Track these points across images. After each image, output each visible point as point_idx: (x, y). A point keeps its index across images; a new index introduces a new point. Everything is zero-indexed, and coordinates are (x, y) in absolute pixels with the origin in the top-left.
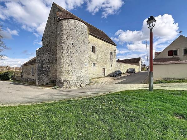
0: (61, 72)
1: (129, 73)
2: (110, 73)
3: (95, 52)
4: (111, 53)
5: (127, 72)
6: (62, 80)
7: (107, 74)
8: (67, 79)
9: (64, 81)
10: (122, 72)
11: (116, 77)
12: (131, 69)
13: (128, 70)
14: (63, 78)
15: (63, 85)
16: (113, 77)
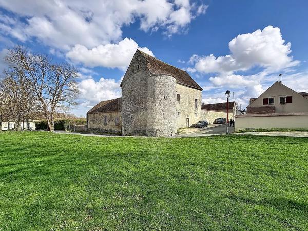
0: (153, 122)
1: (217, 123)
2: (194, 123)
3: (179, 101)
4: (196, 100)
5: (215, 123)
6: (155, 129)
7: (191, 124)
8: (160, 128)
9: (157, 130)
10: (209, 122)
11: (201, 128)
12: (220, 118)
13: (216, 119)
14: (156, 128)
15: (156, 134)
16: (199, 128)
